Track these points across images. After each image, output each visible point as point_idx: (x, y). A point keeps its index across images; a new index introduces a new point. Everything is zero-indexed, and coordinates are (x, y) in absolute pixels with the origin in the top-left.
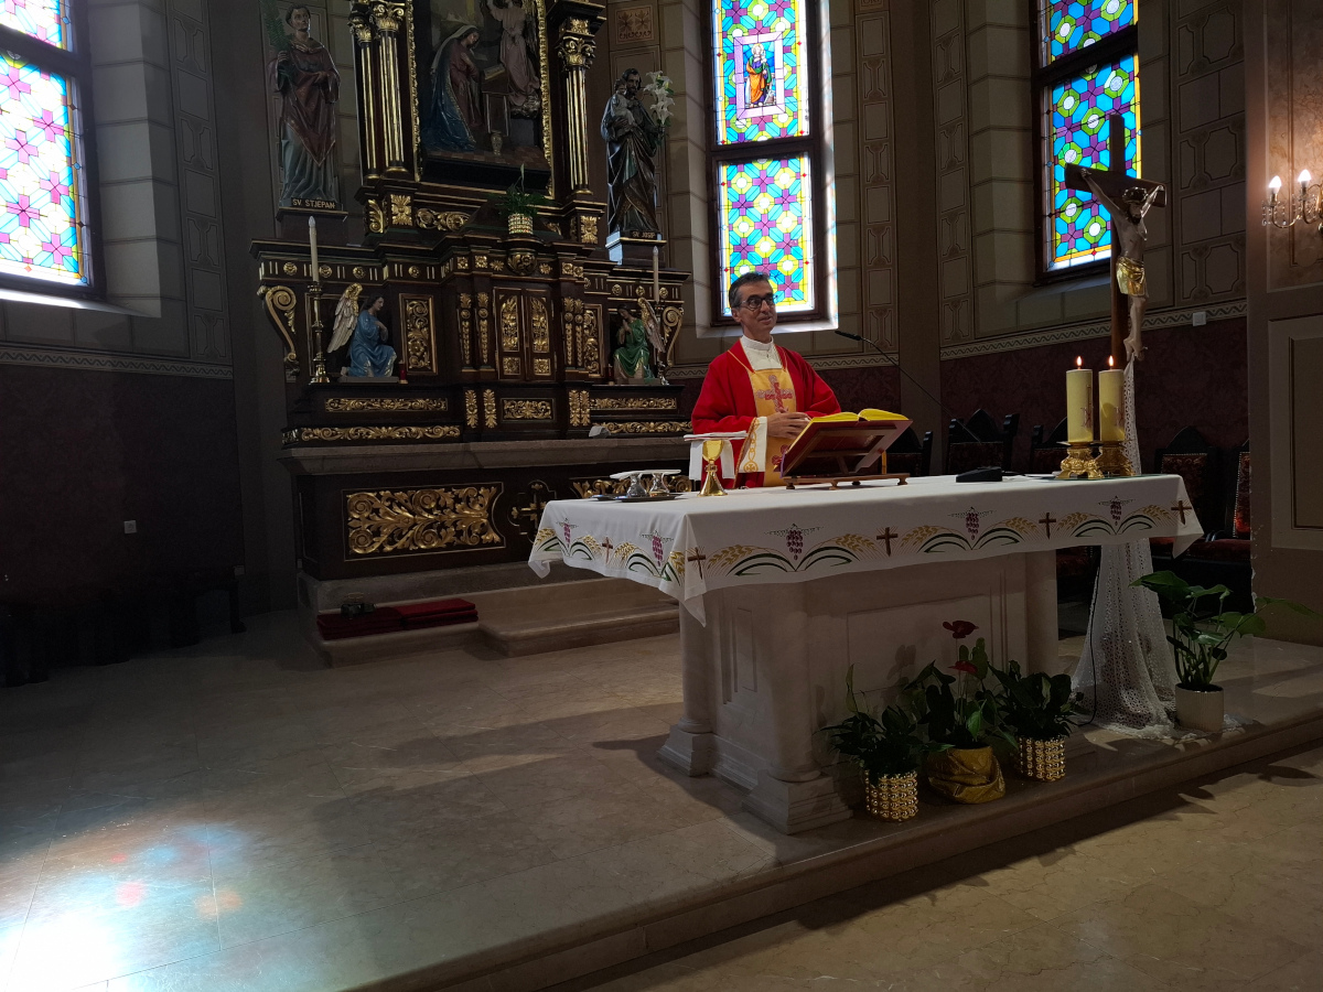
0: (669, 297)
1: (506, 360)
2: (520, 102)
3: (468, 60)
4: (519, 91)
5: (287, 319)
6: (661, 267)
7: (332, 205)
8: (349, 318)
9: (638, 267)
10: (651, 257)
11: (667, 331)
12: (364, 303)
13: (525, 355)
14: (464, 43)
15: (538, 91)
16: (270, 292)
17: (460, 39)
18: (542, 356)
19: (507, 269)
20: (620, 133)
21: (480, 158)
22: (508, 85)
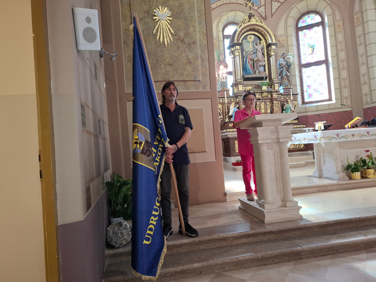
0: (294, 99)
2: (261, 63)
3: (251, 57)
4: (261, 61)
6: (292, 92)
7: (228, 89)
8: (232, 109)
9: (287, 93)
10: (290, 91)
11: (294, 106)
12: (235, 106)
14: (250, 54)
15: (265, 61)
19: (262, 97)
20: (282, 66)
21: (254, 76)
22: (259, 60)
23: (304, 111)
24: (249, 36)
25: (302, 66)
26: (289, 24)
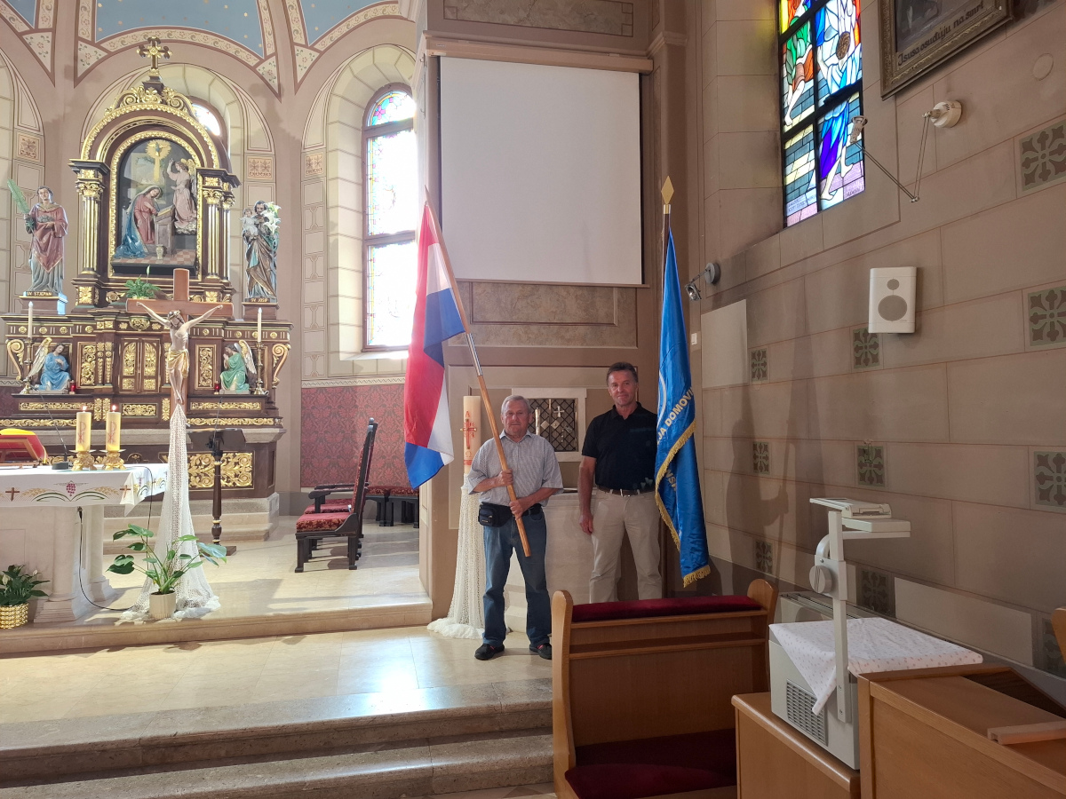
0: (278, 338)
1: (125, 380)
2: (183, 226)
3: (149, 206)
5: (18, 358)
7: (50, 294)
8: (43, 356)
12: (52, 349)
13: (138, 377)
14: (148, 196)
15: (197, 220)
16: (9, 344)
17: (144, 195)
18: (150, 377)
19: (129, 328)
20: (249, 239)
22: (174, 216)
25: (370, 241)
26: (334, 114)
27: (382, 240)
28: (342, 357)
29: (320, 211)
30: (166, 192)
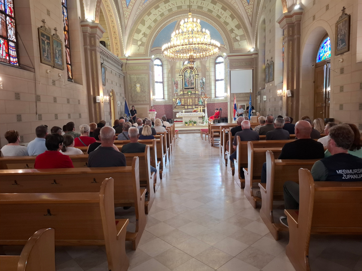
1: (188, 103)
5: (174, 101)
7: (177, 92)
8: (178, 101)
12: (179, 100)
16: (173, 99)
17: (187, 78)
18: (191, 103)
19: (188, 97)
21: (188, 87)
22: (191, 81)
23: (214, 101)
24: (188, 71)
25: (216, 80)
26: (211, 62)
27: (218, 80)
28: (212, 98)
29: (209, 76)
30: (190, 77)
